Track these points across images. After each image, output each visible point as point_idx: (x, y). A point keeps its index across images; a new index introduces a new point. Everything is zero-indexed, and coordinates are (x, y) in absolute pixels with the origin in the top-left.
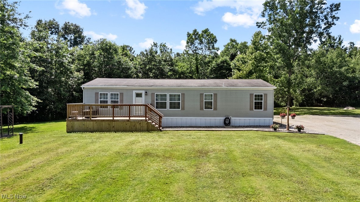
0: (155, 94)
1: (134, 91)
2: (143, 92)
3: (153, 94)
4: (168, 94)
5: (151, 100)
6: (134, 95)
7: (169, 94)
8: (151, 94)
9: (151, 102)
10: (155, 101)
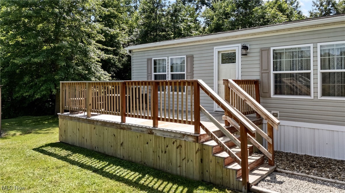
0: (272, 49)
1: (215, 48)
2: (237, 49)
3: (264, 51)
4: (315, 48)
5: (258, 70)
6: (216, 59)
7: (319, 45)
8: (258, 50)
9: (258, 74)
10: (272, 72)
